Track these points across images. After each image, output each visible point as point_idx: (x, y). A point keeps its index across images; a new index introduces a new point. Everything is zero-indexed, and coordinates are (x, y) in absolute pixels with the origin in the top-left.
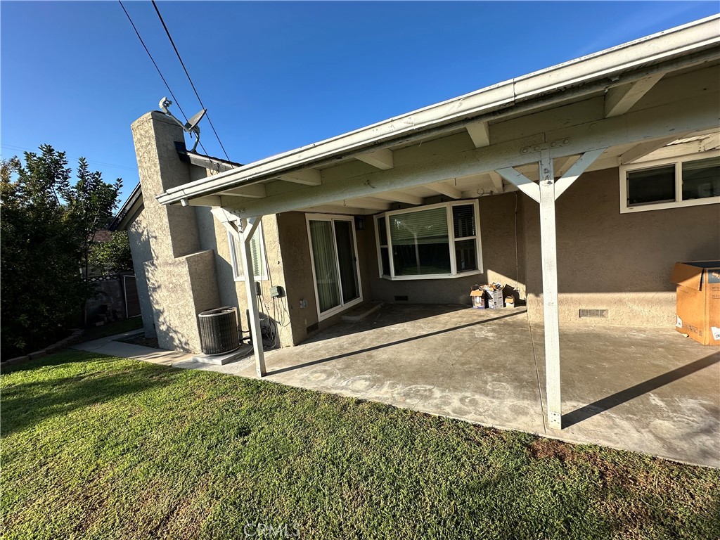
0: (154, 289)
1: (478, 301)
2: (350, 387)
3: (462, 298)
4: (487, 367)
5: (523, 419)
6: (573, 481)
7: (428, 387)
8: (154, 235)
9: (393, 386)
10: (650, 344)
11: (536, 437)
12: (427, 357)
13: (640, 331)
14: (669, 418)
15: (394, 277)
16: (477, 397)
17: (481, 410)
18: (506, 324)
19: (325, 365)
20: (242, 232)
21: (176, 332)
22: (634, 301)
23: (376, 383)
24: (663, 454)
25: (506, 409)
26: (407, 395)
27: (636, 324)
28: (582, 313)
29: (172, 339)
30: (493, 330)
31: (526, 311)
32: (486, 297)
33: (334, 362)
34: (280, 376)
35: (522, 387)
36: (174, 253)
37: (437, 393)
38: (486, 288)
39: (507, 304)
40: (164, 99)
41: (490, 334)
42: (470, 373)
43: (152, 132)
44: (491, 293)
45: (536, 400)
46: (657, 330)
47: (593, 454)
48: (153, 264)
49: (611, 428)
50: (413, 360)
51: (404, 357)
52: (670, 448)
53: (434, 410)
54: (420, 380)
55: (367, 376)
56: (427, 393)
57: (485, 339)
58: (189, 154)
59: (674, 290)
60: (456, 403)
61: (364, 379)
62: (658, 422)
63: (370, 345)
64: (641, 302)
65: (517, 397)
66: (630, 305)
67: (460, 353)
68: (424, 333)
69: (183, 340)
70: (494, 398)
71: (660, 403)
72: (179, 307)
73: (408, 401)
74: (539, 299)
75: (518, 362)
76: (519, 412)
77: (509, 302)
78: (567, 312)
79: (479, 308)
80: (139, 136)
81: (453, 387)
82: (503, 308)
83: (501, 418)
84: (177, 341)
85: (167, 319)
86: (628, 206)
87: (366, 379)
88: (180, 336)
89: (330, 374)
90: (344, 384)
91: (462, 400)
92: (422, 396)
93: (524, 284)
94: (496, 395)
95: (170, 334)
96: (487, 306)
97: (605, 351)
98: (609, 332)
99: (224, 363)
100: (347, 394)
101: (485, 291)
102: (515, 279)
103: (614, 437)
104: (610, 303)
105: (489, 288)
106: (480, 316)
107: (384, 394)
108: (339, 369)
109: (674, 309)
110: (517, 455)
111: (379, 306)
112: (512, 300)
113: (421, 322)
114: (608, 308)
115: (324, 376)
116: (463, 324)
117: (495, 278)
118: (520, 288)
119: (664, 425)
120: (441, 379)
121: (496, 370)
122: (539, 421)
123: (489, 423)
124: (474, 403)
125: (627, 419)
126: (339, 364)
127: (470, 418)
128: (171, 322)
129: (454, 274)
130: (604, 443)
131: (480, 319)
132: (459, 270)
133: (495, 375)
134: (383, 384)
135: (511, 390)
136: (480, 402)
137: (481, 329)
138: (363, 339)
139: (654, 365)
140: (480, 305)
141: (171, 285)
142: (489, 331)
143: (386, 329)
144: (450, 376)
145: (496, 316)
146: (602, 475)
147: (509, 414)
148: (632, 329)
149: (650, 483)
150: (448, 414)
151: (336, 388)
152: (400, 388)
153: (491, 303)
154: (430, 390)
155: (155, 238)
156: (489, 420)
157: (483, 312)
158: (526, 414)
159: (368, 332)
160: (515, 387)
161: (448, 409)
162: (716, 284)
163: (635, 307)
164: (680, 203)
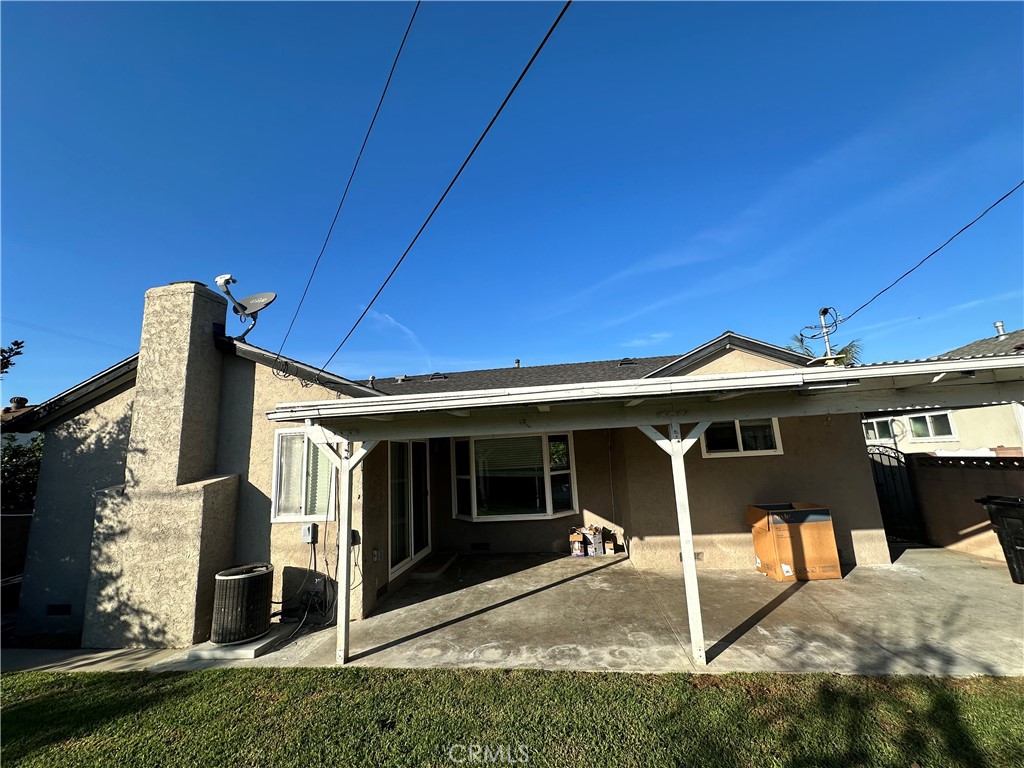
0: (111, 536)
1: (577, 548)
2: (481, 658)
3: (556, 545)
4: (619, 619)
5: (673, 662)
6: (731, 700)
7: (571, 646)
8: (141, 446)
9: (532, 650)
10: (743, 584)
11: (691, 675)
12: (551, 615)
13: (733, 572)
14: (775, 643)
15: (476, 517)
16: (624, 648)
17: (634, 660)
18: (615, 572)
19: (428, 638)
20: (347, 458)
21: (139, 612)
22: (721, 542)
23: (509, 650)
24: (779, 670)
25: (655, 656)
26: (553, 657)
27: (727, 566)
29: (127, 626)
30: (605, 580)
31: (628, 557)
32: (585, 542)
33: (438, 633)
34: (372, 659)
35: (660, 634)
36: (178, 478)
37: (584, 651)
38: (584, 530)
39: (607, 550)
40: (228, 277)
41: (605, 585)
42: (605, 627)
43: (189, 309)
44: (590, 537)
45: (676, 644)
46: (744, 571)
47: (735, 679)
48: (122, 494)
49: (740, 657)
50: (537, 619)
51: (524, 617)
52: (783, 665)
53: (590, 667)
54: (557, 640)
55: (493, 644)
56: (572, 652)
57: (602, 590)
58: (235, 342)
59: (750, 532)
60: (608, 658)
61: (492, 647)
62: (769, 647)
63: (472, 608)
65: (659, 643)
66: (720, 546)
67: (585, 608)
68: (532, 589)
69: (153, 626)
70: (639, 647)
71: (766, 633)
72: (163, 567)
73: (558, 662)
75: (644, 611)
76: (668, 656)
77: (609, 546)
78: (668, 556)
79: (578, 556)
80: (158, 308)
81: (597, 642)
82: (602, 555)
83: (654, 664)
84: (136, 630)
85: (125, 590)
86: (707, 452)
87: (496, 648)
88: (146, 619)
89: (445, 648)
90: (471, 656)
91: (612, 653)
92: (570, 655)
93: (621, 526)
94: (641, 644)
95: (122, 618)
96: (586, 554)
97: (713, 593)
98: (709, 575)
99: (258, 654)
100: (482, 666)
101: (584, 535)
102: (611, 521)
103: (745, 664)
104: (704, 544)
105: (587, 532)
106: (584, 565)
107: (524, 659)
108: (453, 641)
109: (752, 549)
110: (684, 690)
111: (453, 559)
112: (611, 545)
113: (519, 576)
114: (703, 550)
115: (437, 652)
116: (570, 576)
117: (592, 520)
118: (618, 531)
119: (773, 649)
120: (579, 636)
121: (629, 621)
122: (686, 662)
123: (646, 671)
124: (623, 654)
125: (749, 649)
126: (447, 634)
127: (627, 669)
128: (134, 595)
129: (550, 514)
130: (740, 670)
131: (586, 569)
132: (556, 509)
133: (630, 626)
134: (519, 650)
135: (652, 638)
136: (630, 653)
137: (593, 580)
138: (459, 602)
139: (752, 602)
140: (578, 552)
141: (155, 530)
142: (601, 582)
143: (481, 587)
144: (588, 632)
145: (601, 565)
146: (748, 692)
147: (659, 660)
148: (725, 571)
149: (779, 690)
150: (606, 668)
151: (464, 662)
152: (540, 652)
153: (590, 550)
154: (575, 649)
155: (143, 452)
156: (646, 667)
157: (584, 560)
158: (674, 657)
159: (459, 592)
160: (654, 635)
161: (603, 664)
162: (778, 525)
163: (724, 549)
164: (742, 453)
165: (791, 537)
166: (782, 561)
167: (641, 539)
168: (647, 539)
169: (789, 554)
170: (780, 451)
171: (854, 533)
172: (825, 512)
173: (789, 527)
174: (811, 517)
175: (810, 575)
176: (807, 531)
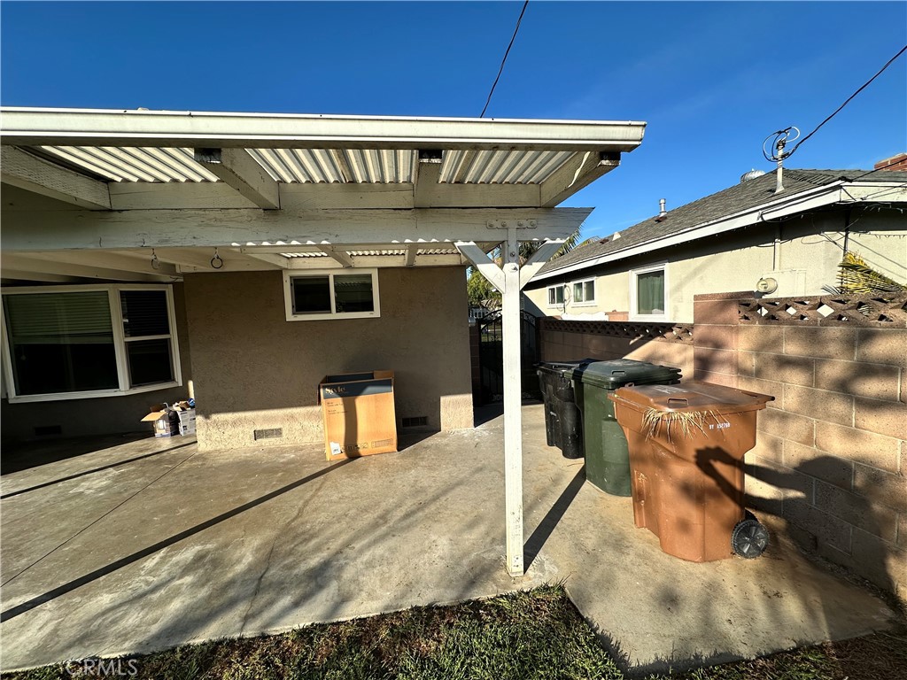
1: (161, 428)
15: (14, 397)
27: (307, 441)
28: (258, 435)
44: (179, 414)
64: (309, 416)
74: (208, 421)
78: (241, 435)
79: (163, 436)
86: (294, 314)
96: (176, 432)
104: (283, 419)
105: (177, 408)
114: (282, 426)
129: (124, 389)
132: (135, 381)
140: (164, 432)
153: (180, 428)
162: (330, 400)
163: (306, 423)
164: (334, 315)
165: (346, 412)
166: (331, 439)
167: (207, 417)
168: (214, 417)
169: (341, 430)
170: (376, 313)
171: (443, 399)
172: (386, 383)
173: (344, 401)
174: (370, 389)
175: (361, 451)
176: (363, 403)
